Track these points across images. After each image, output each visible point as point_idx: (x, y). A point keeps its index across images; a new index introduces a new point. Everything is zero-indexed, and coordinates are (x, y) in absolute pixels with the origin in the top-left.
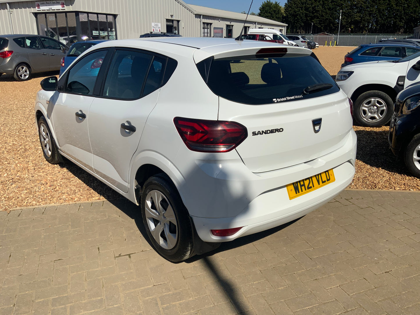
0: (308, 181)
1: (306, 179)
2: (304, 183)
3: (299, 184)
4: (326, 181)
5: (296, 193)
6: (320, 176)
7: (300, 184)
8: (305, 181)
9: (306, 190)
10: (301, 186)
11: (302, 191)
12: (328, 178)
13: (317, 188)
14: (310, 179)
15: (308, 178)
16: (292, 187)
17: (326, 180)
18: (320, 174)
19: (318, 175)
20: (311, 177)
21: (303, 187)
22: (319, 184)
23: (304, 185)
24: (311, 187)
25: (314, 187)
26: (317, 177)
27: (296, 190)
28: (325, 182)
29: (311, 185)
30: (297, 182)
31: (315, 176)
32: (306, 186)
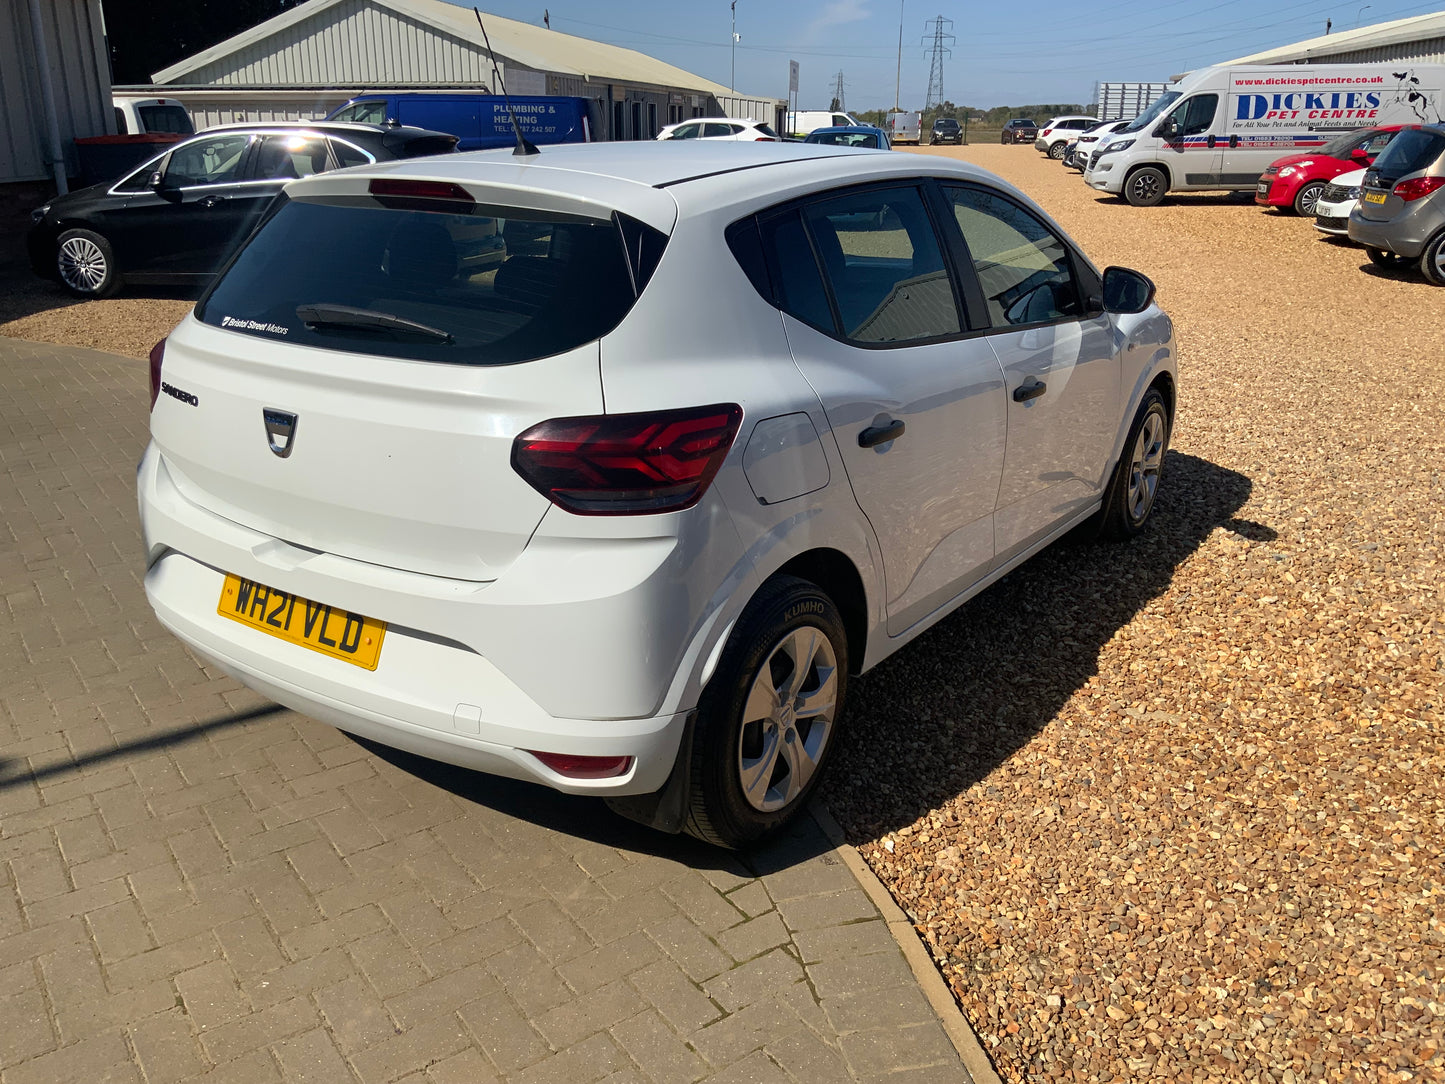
0: (279, 600)
1: (277, 592)
2: (267, 596)
3: (254, 589)
4: (337, 645)
5: (237, 610)
6: (322, 614)
7: (257, 593)
8: (271, 595)
9: (261, 619)
10: (257, 600)
11: (251, 615)
12: (350, 642)
13: (294, 640)
14: (289, 602)
15: (285, 595)
16: (236, 586)
17: (339, 641)
18: (329, 609)
19: (319, 606)
20: (294, 598)
21: (259, 607)
22: (307, 634)
23: (264, 602)
24: (278, 624)
25: (286, 628)
26: (313, 610)
27: (243, 598)
28: (332, 643)
29: (282, 617)
30: (252, 583)
31: (309, 603)
32: (270, 609)
